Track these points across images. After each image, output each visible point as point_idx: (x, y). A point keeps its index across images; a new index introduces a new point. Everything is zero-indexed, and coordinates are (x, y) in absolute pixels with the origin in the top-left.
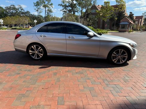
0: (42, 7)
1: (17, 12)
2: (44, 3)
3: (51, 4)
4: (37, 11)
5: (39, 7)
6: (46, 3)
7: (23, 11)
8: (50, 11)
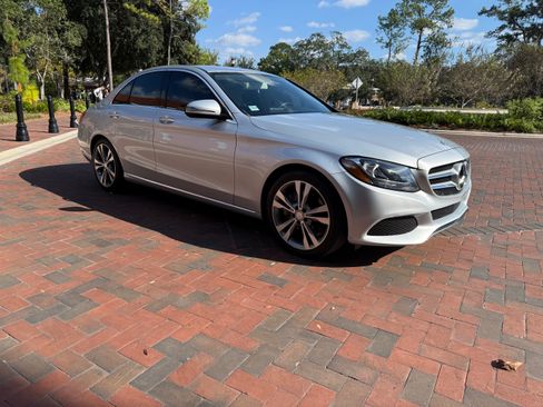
0: (408, 30)
1: (326, 55)
2: (420, 11)
3: (445, 15)
4: (388, 45)
5: (395, 30)
6: (429, 10)
7: (345, 51)
8: (438, 41)
